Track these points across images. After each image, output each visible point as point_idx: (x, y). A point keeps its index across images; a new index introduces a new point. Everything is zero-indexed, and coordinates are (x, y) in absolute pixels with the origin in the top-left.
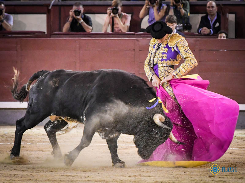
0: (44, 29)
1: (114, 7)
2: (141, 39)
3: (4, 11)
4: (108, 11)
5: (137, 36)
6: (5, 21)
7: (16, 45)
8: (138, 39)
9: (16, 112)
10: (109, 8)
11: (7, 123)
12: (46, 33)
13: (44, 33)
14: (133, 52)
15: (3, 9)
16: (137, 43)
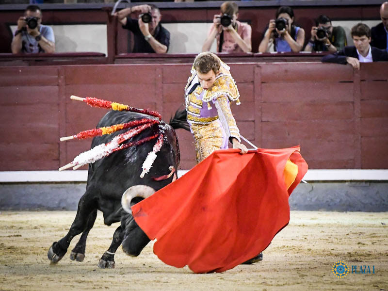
0: (104, 49)
1: (225, 15)
2: (264, 63)
3: (40, 21)
4: (215, 20)
5: (257, 58)
6: (43, 38)
7: (57, 77)
8: (259, 63)
9: (59, 188)
10: (216, 16)
11: (44, 206)
12: (107, 56)
13: (104, 55)
14: (251, 86)
15: (39, 18)
16: (257, 70)
